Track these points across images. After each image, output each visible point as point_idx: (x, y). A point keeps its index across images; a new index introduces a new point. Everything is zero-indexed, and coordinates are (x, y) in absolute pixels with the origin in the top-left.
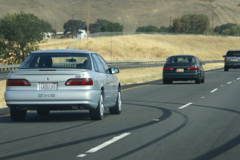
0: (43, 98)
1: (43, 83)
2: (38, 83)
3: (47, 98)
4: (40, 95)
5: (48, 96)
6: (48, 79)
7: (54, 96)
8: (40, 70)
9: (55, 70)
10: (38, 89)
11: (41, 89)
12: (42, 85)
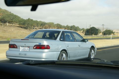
0: (21, 56)
10: (21, 50)
11: (22, 50)
12: (23, 48)
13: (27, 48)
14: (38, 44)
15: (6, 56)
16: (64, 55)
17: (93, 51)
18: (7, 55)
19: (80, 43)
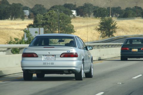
0: (46, 65)
1: (46, 55)
2: (43, 55)
3: (48, 65)
4: (44, 63)
5: (50, 64)
6: (49, 53)
7: (53, 64)
8: (44, 47)
9: (54, 47)
11: (45, 60)
12: (46, 57)
14: (66, 52)
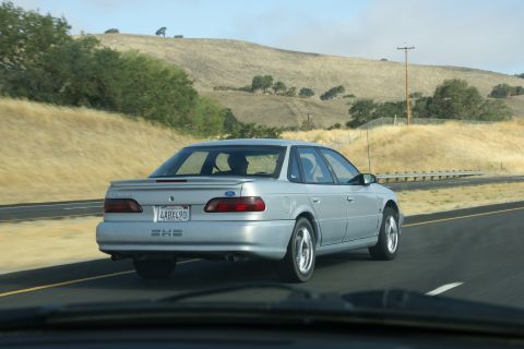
0: (160, 238)
1: (165, 206)
2: (156, 206)
3: (167, 238)
4: (156, 233)
6: (172, 199)
8: (158, 181)
9: (185, 181)
10: (155, 220)
11: (160, 219)
12: (164, 211)
13: (178, 210)
14: (221, 194)
15: (98, 242)
16: (306, 232)
17: (392, 220)
18: (103, 239)
19: (348, 188)
